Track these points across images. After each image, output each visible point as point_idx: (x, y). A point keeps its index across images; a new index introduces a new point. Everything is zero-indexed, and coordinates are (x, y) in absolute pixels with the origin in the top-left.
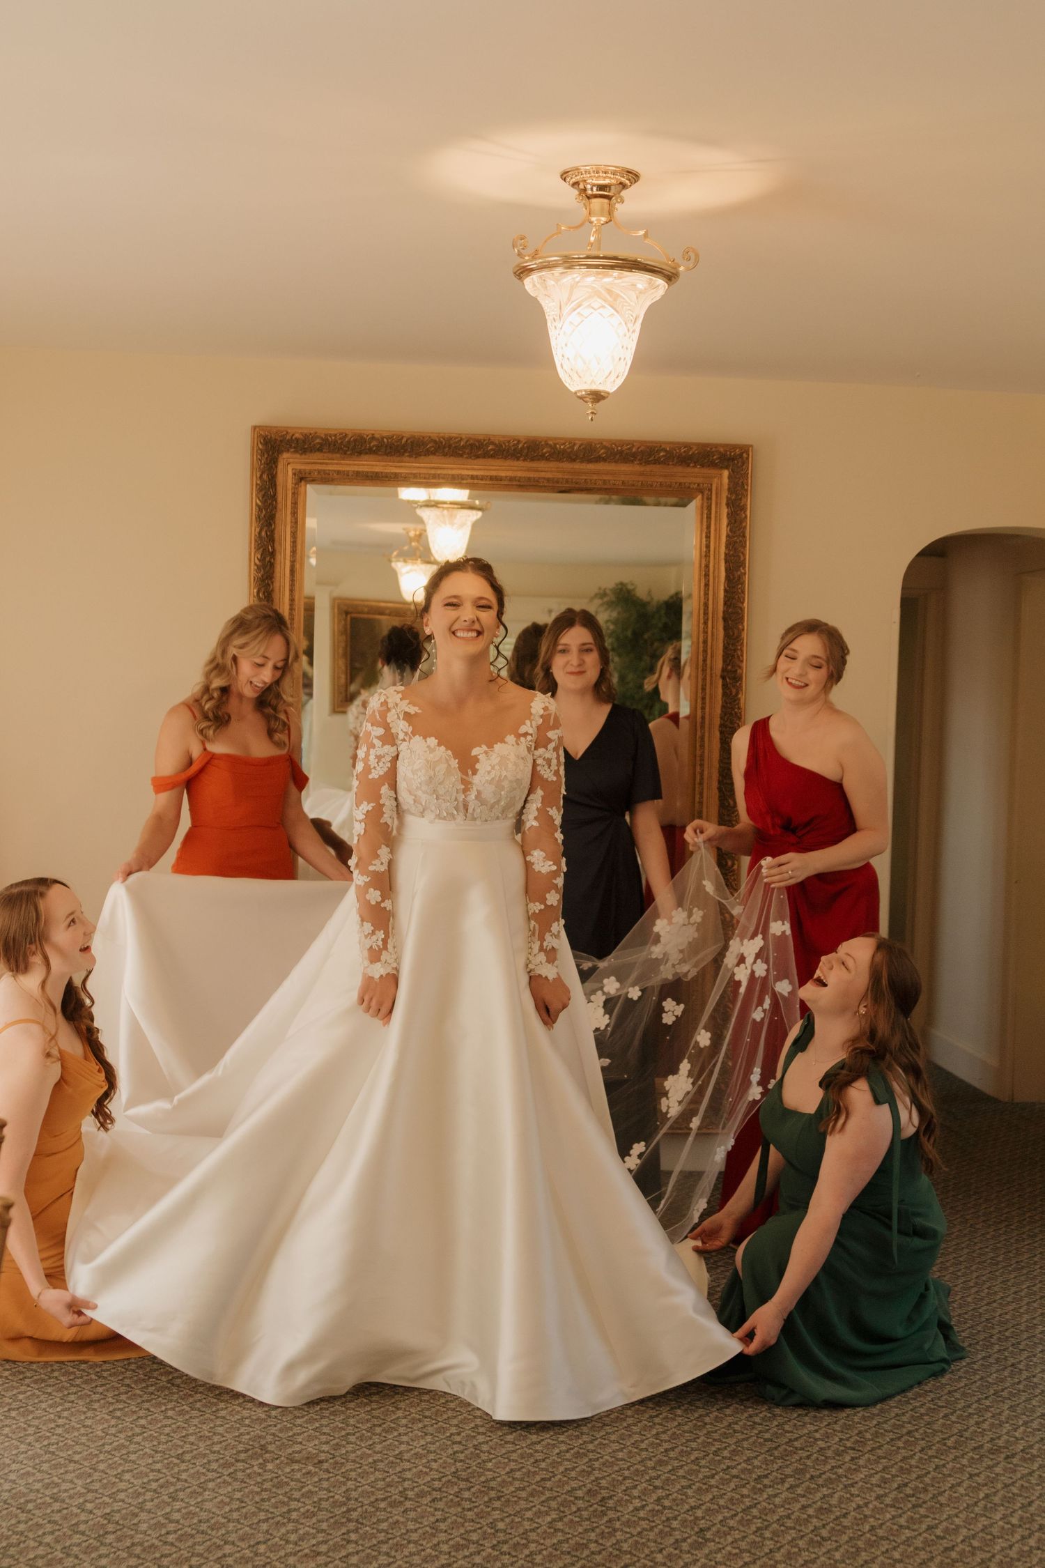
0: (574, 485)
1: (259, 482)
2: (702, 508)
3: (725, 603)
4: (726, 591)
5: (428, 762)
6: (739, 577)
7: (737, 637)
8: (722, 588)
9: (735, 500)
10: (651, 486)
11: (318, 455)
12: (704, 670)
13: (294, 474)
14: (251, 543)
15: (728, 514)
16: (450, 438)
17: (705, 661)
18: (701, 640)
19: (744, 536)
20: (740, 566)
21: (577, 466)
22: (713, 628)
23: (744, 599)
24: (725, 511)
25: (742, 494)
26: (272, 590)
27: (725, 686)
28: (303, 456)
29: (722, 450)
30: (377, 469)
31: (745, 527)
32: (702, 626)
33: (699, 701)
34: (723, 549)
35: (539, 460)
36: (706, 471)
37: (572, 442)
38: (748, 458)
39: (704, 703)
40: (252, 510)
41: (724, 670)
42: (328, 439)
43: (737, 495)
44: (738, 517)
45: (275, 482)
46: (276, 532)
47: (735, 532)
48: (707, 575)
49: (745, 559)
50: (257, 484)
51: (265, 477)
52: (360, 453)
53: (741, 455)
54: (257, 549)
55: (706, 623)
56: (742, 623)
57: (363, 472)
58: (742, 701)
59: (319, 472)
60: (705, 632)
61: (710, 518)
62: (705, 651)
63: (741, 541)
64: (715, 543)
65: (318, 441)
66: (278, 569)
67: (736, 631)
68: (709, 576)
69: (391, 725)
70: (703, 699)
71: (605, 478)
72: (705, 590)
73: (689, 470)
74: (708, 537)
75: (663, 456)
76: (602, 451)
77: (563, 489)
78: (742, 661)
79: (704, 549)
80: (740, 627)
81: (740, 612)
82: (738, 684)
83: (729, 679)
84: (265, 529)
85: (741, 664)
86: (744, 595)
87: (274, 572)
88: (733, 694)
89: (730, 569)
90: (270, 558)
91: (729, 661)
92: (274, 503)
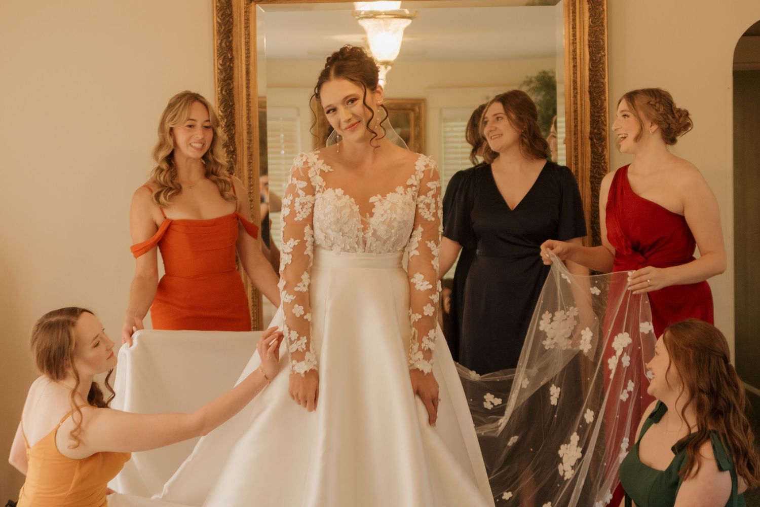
1: (218, 4)
2: (569, 6)
3: (590, 81)
4: (590, 70)
5: (336, 207)
6: (600, 58)
8: (587, 68)
12: (575, 134)
14: (214, 52)
15: (589, 9)
17: (576, 126)
18: (572, 111)
19: (603, 26)
20: (601, 50)
22: (581, 100)
23: (604, 76)
24: (586, 6)
26: (233, 88)
27: (593, 145)
31: (603, 19)
32: (572, 99)
33: (573, 158)
34: (586, 37)
39: (577, 160)
40: (214, 26)
41: (591, 133)
44: (597, 11)
45: (231, 3)
46: (234, 43)
47: (595, 23)
48: (574, 58)
49: (604, 44)
50: (217, 6)
51: (223, 0)
54: (220, 56)
55: (575, 96)
56: (605, 95)
58: (607, 157)
60: (575, 104)
61: (575, 13)
62: (576, 119)
63: (600, 30)
64: (580, 32)
66: (236, 72)
67: (599, 102)
68: (576, 59)
69: (311, 180)
70: (576, 156)
72: (573, 71)
74: (574, 28)
78: (605, 125)
79: (572, 38)
80: (603, 98)
81: (602, 85)
82: (603, 143)
83: (596, 139)
84: (225, 41)
85: (604, 128)
86: (605, 72)
87: (233, 74)
88: (600, 151)
89: (593, 53)
90: (230, 63)
91: (595, 125)
92: (231, 20)
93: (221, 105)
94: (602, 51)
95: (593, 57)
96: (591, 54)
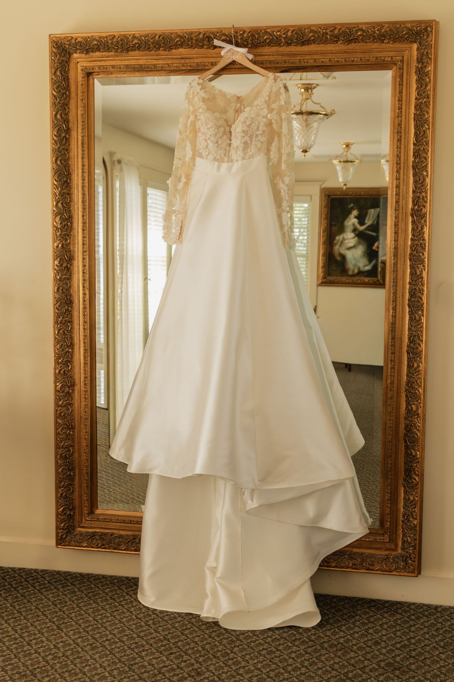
0: (291, 65)
3: (414, 155)
4: (415, 144)
6: (425, 132)
7: (423, 182)
8: (412, 142)
9: (422, 68)
10: (353, 61)
11: (98, 54)
12: (396, 210)
13: (82, 70)
15: (417, 80)
16: (191, 33)
17: (397, 202)
19: (428, 97)
20: (425, 123)
21: (293, 49)
23: (428, 151)
24: (414, 78)
25: (427, 62)
26: (69, 158)
27: (414, 223)
28: (88, 56)
29: (409, 25)
30: (141, 62)
31: (430, 90)
34: (412, 111)
35: (263, 46)
36: (398, 45)
37: (286, 29)
38: (432, 32)
41: (413, 209)
42: (101, 41)
43: (423, 63)
44: (424, 82)
45: (68, 76)
46: (69, 114)
47: (421, 95)
49: (430, 117)
50: (52, 79)
51: (58, 73)
52: (128, 50)
53: (426, 29)
54: (55, 127)
55: (398, 171)
57: (131, 65)
59: (99, 67)
61: (402, 85)
62: (398, 194)
63: (426, 102)
64: (407, 105)
65: (95, 42)
66: (72, 142)
67: (422, 177)
71: (315, 57)
73: (384, 45)
74: (400, 100)
75: (360, 35)
76: (311, 35)
77: (284, 69)
78: (426, 202)
80: (425, 173)
81: (425, 161)
82: (423, 221)
83: (416, 216)
84: (60, 112)
85: (425, 204)
86: (429, 147)
87: (69, 145)
88: (420, 229)
89: (417, 127)
90: (66, 134)
91: (416, 202)
92: (68, 93)
93: (55, 174)
94: (426, 125)
95: (418, 131)
96: (416, 127)
